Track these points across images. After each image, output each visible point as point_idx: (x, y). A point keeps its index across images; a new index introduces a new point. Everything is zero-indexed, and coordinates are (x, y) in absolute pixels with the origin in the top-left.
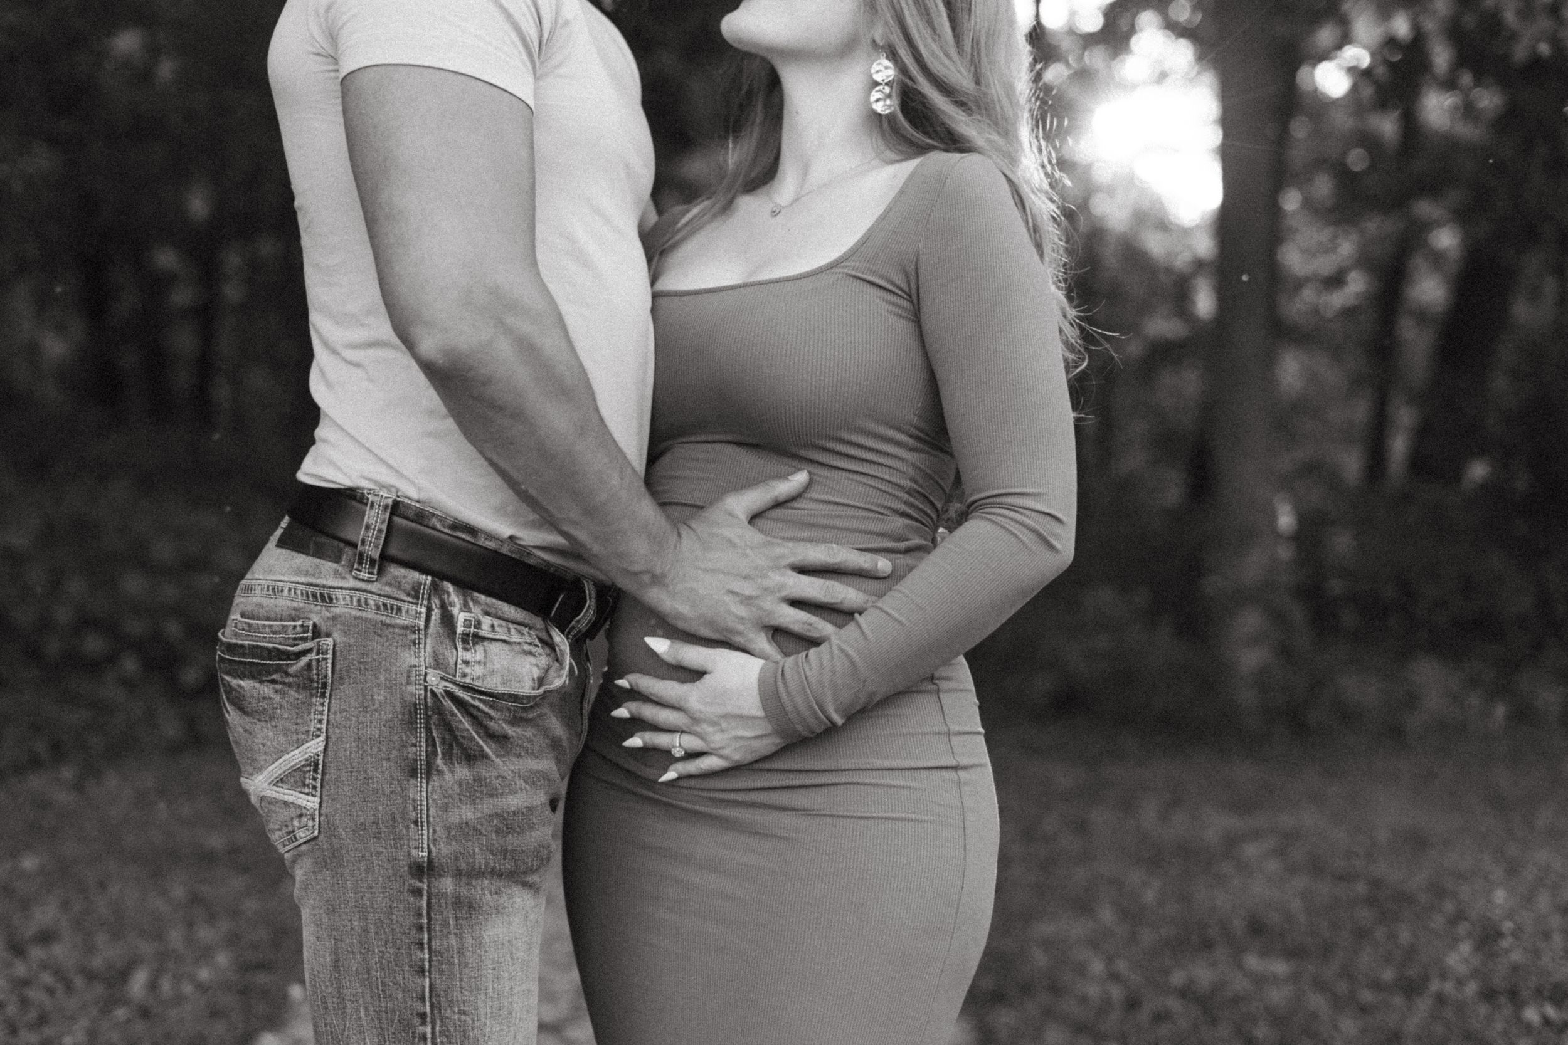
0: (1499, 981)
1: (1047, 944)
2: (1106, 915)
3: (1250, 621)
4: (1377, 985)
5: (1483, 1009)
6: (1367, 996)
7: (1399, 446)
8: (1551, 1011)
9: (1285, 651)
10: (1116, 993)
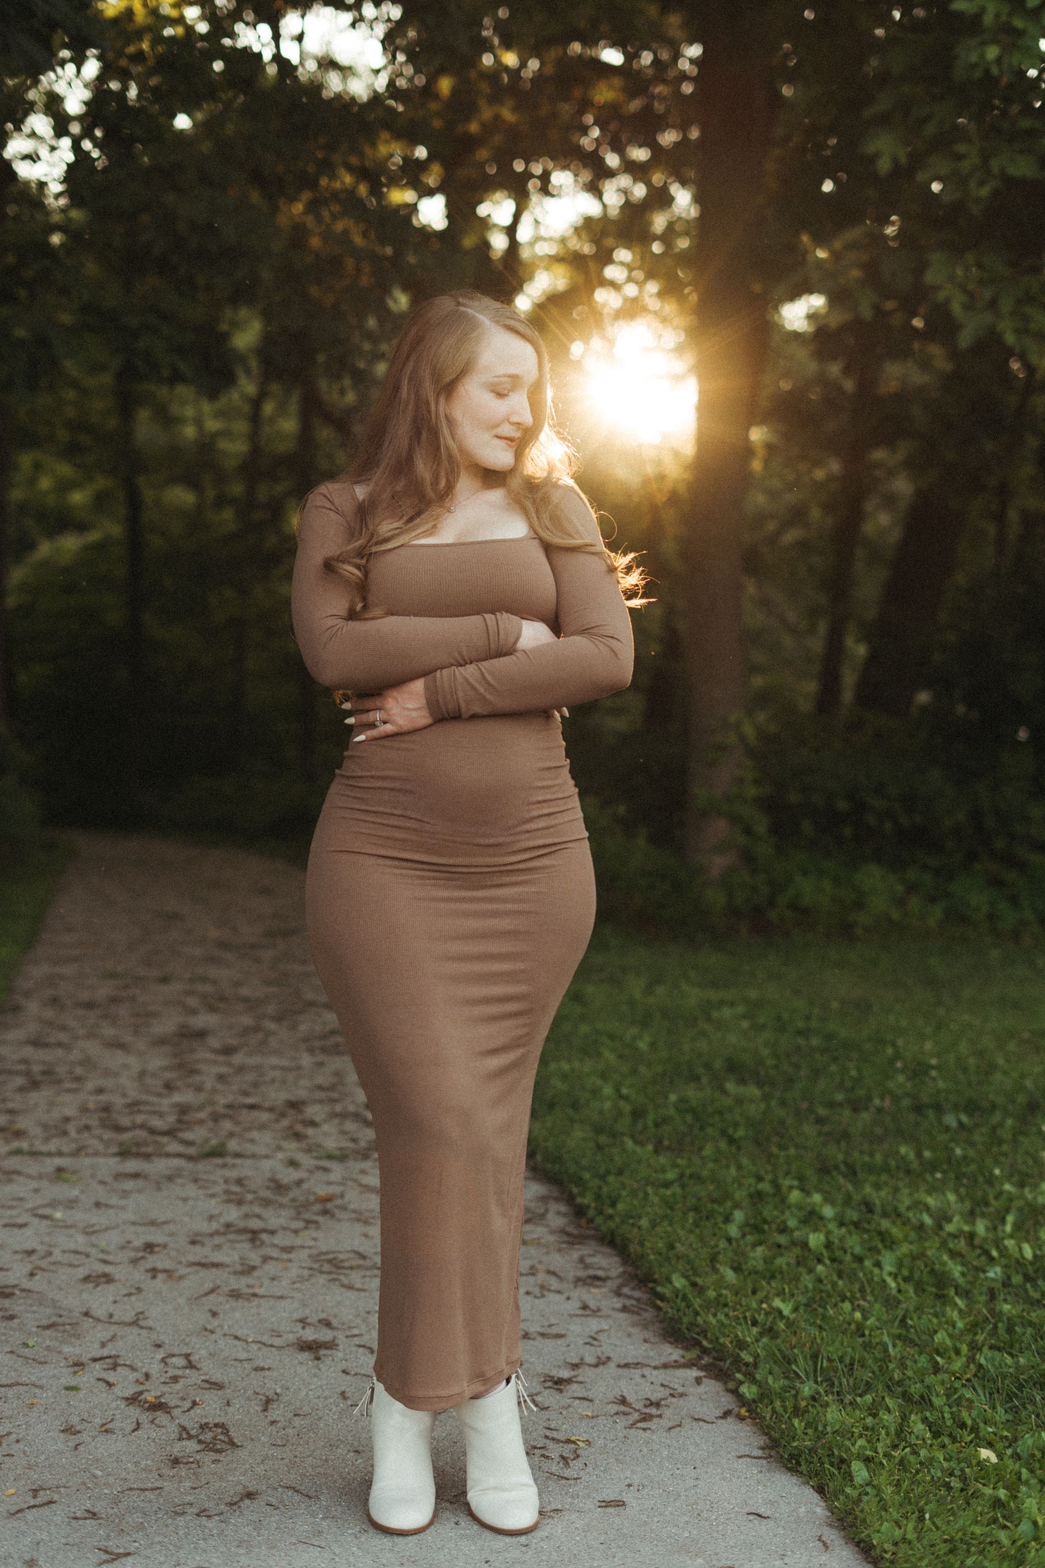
0: (925, 1099)
1: (565, 1077)
2: (610, 1056)
3: (718, 829)
4: (831, 1105)
5: (912, 1117)
6: (822, 1112)
7: (849, 678)
8: (964, 1118)
9: (748, 858)
10: (627, 1108)
